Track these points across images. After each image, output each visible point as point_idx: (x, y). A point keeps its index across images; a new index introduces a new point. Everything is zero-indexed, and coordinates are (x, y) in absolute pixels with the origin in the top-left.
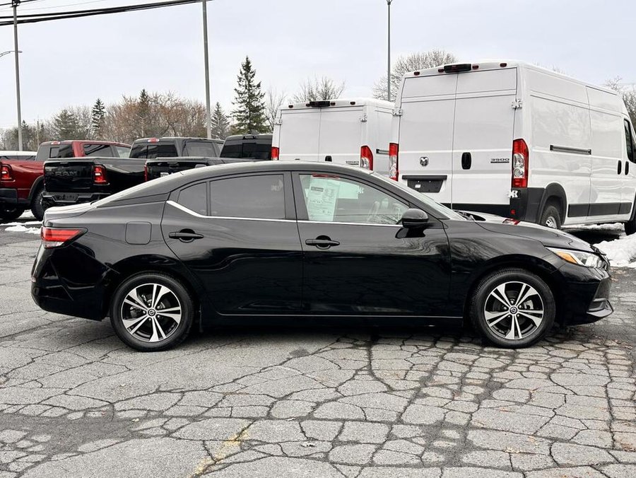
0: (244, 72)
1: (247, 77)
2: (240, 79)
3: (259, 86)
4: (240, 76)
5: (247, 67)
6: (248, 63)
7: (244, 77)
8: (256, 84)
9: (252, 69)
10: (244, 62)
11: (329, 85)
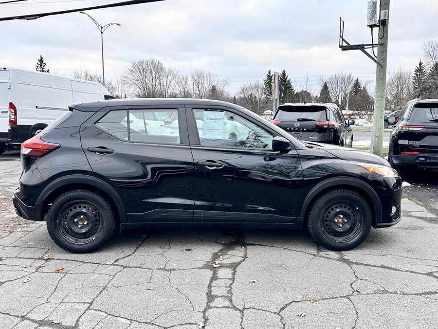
0: (39, 63)
1: (41, 66)
2: (37, 67)
3: (48, 71)
4: (37, 65)
5: (41, 60)
6: (42, 58)
7: (39, 66)
8: (47, 70)
9: (44, 62)
10: (40, 59)
11: (88, 72)
